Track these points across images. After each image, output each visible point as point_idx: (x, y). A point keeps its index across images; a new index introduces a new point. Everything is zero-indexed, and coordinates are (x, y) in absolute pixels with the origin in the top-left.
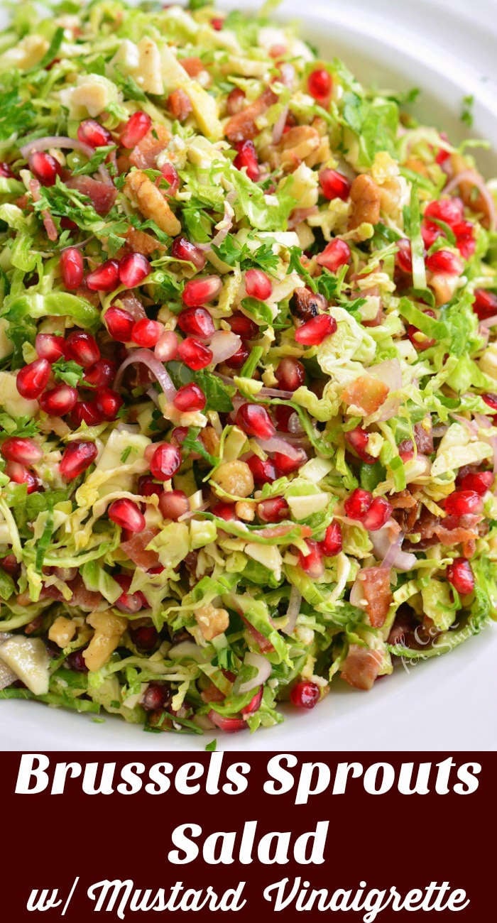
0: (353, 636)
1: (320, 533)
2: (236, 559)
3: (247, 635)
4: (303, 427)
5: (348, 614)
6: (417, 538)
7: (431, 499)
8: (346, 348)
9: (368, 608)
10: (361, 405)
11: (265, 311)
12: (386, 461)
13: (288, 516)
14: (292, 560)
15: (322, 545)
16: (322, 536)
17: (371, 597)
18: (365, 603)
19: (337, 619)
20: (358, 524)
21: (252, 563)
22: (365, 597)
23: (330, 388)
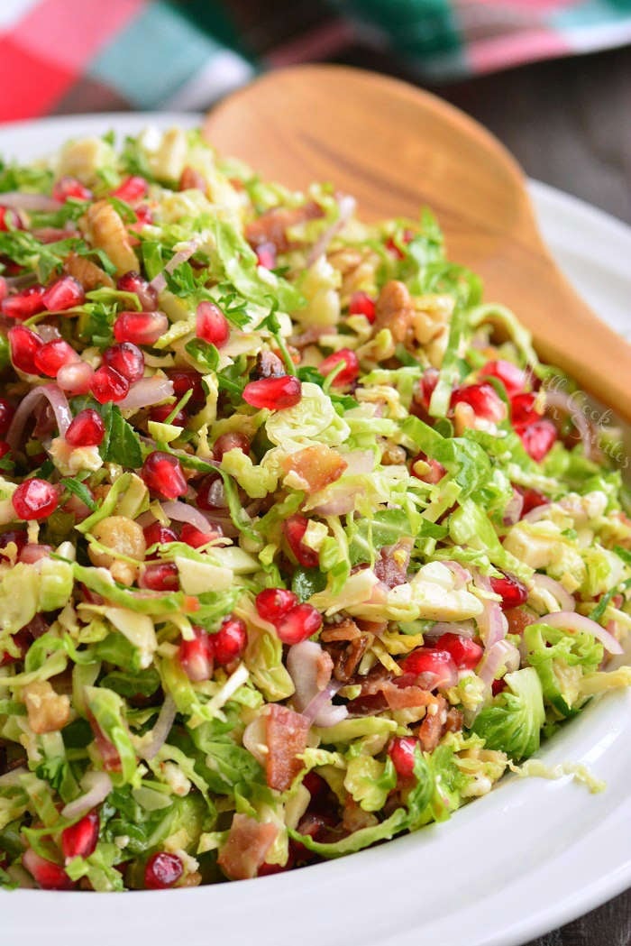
0: (244, 803)
1: (214, 621)
2: (93, 629)
3: (92, 750)
4: (226, 500)
5: (241, 765)
6: (356, 691)
7: (386, 649)
8: (308, 423)
9: (268, 757)
10: (306, 477)
11: (212, 358)
12: (327, 563)
13: (175, 587)
14: (170, 650)
15: (214, 637)
16: (217, 627)
17: (275, 742)
18: (264, 749)
19: (223, 769)
20: (271, 628)
21: (114, 637)
22: (267, 743)
23: (272, 456)
